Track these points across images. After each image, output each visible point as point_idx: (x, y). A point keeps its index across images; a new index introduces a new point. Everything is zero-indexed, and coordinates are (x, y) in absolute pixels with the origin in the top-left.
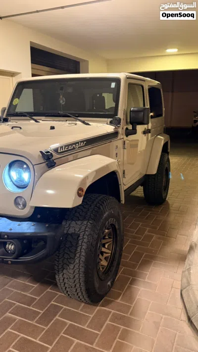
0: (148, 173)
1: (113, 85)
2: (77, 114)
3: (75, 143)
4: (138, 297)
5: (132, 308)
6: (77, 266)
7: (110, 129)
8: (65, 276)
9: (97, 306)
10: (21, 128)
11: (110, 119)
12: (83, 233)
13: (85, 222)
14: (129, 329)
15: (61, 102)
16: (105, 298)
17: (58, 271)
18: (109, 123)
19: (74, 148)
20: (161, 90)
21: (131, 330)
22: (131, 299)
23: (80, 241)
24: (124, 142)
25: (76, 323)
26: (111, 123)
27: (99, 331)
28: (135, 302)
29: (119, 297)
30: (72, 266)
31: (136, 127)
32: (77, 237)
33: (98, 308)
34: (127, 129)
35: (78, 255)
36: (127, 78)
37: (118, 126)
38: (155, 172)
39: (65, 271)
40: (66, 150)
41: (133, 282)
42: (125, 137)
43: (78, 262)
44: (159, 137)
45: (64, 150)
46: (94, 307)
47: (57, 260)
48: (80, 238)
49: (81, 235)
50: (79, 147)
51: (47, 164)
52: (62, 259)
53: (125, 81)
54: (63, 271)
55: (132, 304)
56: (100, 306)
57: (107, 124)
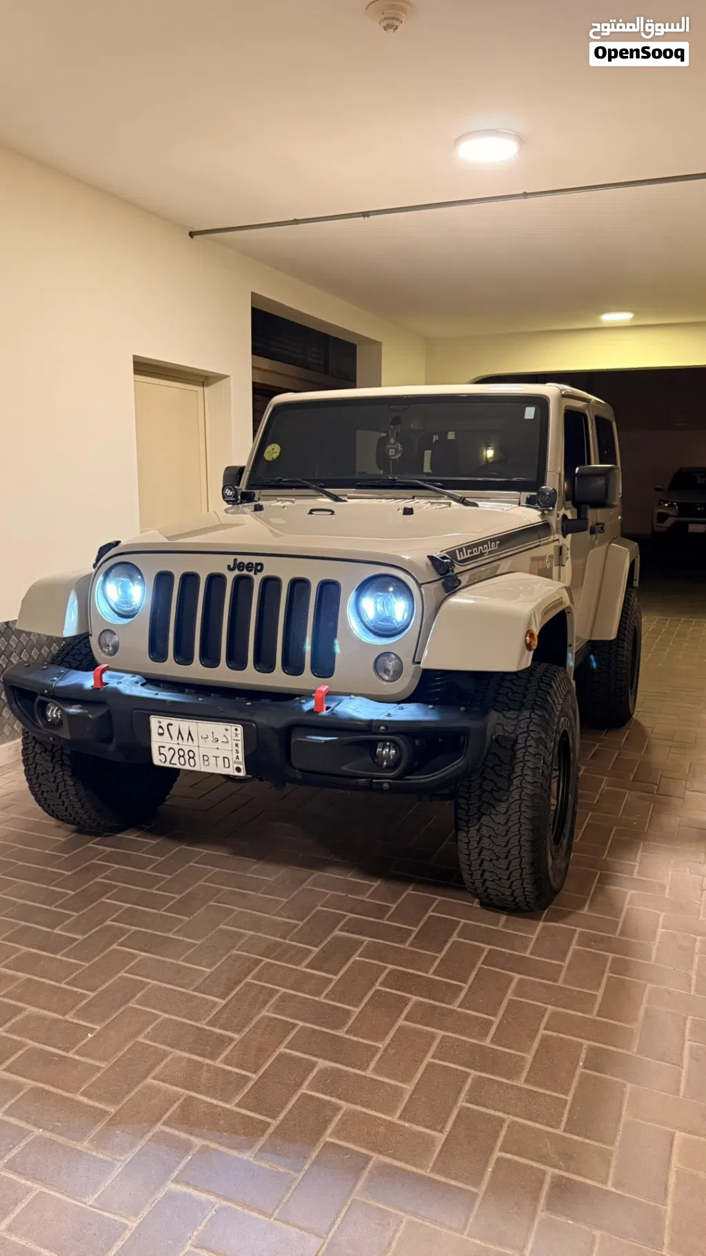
0: (594, 638)
1: (530, 413)
2: (438, 481)
3: (482, 543)
4: (626, 906)
5: (620, 926)
6: (515, 807)
7: (532, 516)
8: (484, 831)
9: (538, 919)
10: (333, 513)
11: (526, 495)
12: (526, 735)
13: (526, 713)
14: (628, 958)
15: (392, 452)
16: (550, 906)
17: (468, 822)
18: (523, 502)
19: (482, 554)
20: (614, 425)
21: (633, 959)
22: (612, 908)
23: (518, 752)
24: (561, 548)
25: (504, 948)
26: (530, 502)
27: (563, 961)
28: (624, 914)
29: (583, 906)
30: (502, 808)
31: (586, 514)
32: (511, 743)
33: (541, 924)
34: (565, 516)
35: (516, 782)
36: (563, 396)
37: (550, 510)
38: (613, 636)
39: (485, 820)
40: (469, 556)
41: (605, 880)
42: (560, 536)
43: (517, 797)
44: (613, 544)
45: (466, 557)
46: (534, 922)
47: (467, 795)
48: (518, 746)
49: (521, 740)
50: (490, 552)
51: (443, 584)
52: (478, 793)
53: (559, 402)
54: (479, 819)
55: (618, 916)
56: (545, 920)
57: (519, 504)
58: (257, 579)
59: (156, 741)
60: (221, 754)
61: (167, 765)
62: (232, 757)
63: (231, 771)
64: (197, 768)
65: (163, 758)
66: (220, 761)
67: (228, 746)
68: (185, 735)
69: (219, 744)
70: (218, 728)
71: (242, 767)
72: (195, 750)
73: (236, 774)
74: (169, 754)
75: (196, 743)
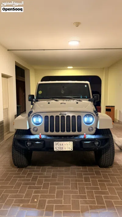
15: (62, 92)
58: (65, 116)
59: (55, 146)
60: (68, 147)
61: (57, 150)
62: (70, 147)
63: (70, 150)
64: (63, 150)
65: (56, 149)
66: (68, 148)
67: (70, 146)
68: (61, 145)
69: (68, 145)
70: (68, 143)
71: (72, 149)
72: (63, 147)
73: (71, 150)
74: (58, 149)
75: (63, 146)
